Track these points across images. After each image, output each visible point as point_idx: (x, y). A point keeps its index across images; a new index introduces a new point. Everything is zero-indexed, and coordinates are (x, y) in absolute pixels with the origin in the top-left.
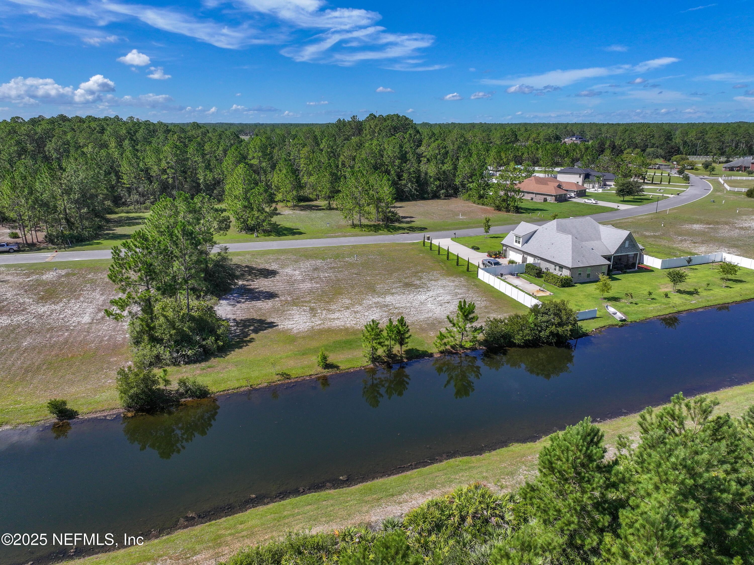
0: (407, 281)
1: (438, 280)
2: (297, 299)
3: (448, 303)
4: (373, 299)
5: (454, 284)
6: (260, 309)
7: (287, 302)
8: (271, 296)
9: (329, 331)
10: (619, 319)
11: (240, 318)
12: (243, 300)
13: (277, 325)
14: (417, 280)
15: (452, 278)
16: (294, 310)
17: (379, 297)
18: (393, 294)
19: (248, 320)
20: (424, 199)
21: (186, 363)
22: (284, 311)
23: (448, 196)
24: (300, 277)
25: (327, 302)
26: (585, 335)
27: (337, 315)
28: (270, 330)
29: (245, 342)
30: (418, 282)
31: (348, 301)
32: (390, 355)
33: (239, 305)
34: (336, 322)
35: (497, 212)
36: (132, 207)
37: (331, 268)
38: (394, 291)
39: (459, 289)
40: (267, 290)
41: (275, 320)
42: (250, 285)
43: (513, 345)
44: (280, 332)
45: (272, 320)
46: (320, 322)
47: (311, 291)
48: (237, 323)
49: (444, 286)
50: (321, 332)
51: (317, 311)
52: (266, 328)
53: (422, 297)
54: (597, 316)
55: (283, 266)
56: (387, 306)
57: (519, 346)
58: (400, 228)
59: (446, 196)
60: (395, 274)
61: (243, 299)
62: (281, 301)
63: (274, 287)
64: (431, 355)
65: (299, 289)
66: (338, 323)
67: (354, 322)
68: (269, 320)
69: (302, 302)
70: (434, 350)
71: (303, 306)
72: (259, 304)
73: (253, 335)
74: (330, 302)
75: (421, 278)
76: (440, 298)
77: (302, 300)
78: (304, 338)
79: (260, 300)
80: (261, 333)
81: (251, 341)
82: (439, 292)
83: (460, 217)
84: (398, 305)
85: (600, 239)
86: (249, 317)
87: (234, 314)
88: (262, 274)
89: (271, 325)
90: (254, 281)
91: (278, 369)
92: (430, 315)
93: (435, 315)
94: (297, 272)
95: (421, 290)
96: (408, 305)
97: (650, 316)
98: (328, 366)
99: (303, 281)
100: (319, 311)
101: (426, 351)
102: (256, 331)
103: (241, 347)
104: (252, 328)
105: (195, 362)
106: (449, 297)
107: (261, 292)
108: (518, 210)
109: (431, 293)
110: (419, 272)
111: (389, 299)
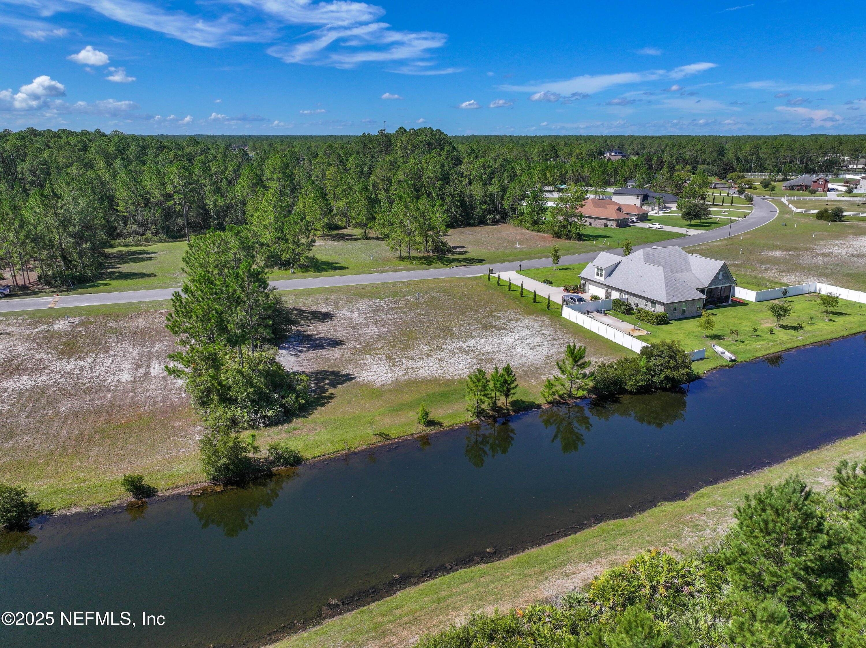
0: (484, 321)
1: (518, 320)
2: (367, 346)
3: (539, 346)
4: (454, 344)
5: (538, 324)
6: (329, 359)
7: (356, 349)
8: (335, 343)
9: (416, 382)
10: (729, 360)
11: (310, 370)
12: (305, 349)
13: (355, 378)
14: (495, 320)
15: (534, 318)
16: (368, 359)
17: (459, 341)
18: (473, 337)
19: (320, 372)
20: (469, 225)
21: (267, 426)
22: (357, 361)
23: (495, 222)
24: (361, 319)
25: (403, 349)
26: (697, 378)
27: (419, 364)
28: (349, 383)
29: (325, 398)
30: (497, 323)
31: (426, 347)
32: (495, 407)
33: (302, 355)
34: (421, 371)
35: (556, 239)
36: (130, 239)
37: (393, 309)
38: (473, 333)
39: (545, 330)
40: (329, 336)
41: (351, 372)
42: (307, 331)
43: (625, 392)
45: (348, 372)
46: (403, 373)
47: (380, 337)
48: (309, 376)
49: (528, 327)
51: (395, 359)
52: (343, 382)
53: (508, 340)
54: (705, 357)
55: (338, 307)
56: (472, 351)
57: (631, 393)
58: (454, 260)
59: (493, 222)
60: (469, 314)
61: (304, 347)
62: (350, 348)
63: (335, 333)
64: (539, 407)
65: (365, 334)
66: (422, 373)
67: (442, 372)
68: (344, 372)
69: (375, 349)
70: (541, 401)
71: (377, 354)
72: (325, 353)
73: (331, 390)
74: (406, 348)
75: (498, 319)
76: (528, 341)
77: (373, 346)
78: (391, 391)
79: (324, 349)
81: (332, 396)
82: (524, 334)
83: (518, 246)
84: (484, 350)
85: (690, 270)
86: (320, 369)
87: (301, 366)
88: (316, 318)
89: (348, 378)
90: (309, 326)
91: (376, 428)
92: (524, 360)
93: (530, 360)
94: (356, 315)
95: (504, 331)
96: (496, 349)
97: (759, 354)
98: (430, 423)
99: (367, 325)
100: (397, 360)
101: (533, 402)
102: (334, 385)
103: (323, 405)
104: (327, 381)
105: (276, 424)
106: (537, 340)
107: (322, 339)
108: (580, 237)
109: (516, 336)
110: (494, 312)
111: (471, 343)
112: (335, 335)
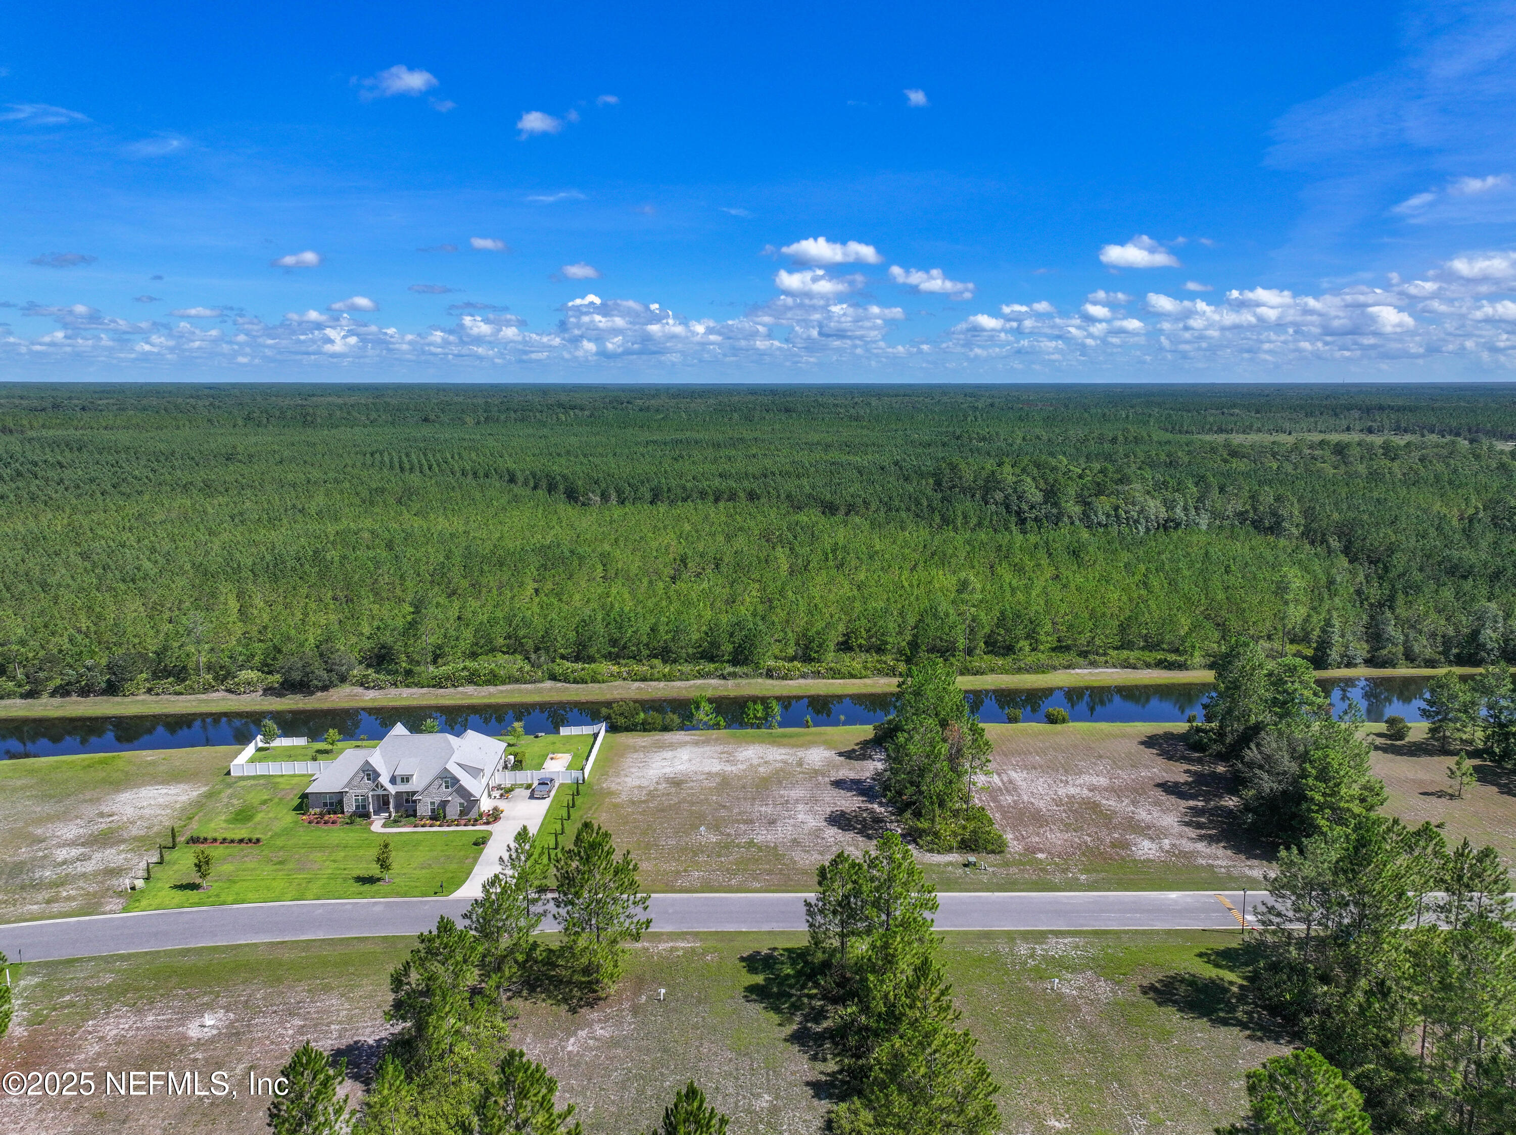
1: (634, 787)
2: (812, 777)
3: (665, 758)
4: (734, 769)
5: (627, 779)
6: (850, 769)
7: (823, 775)
8: (838, 784)
9: (793, 746)
11: (868, 762)
12: (868, 780)
13: (836, 754)
14: (658, 790)
16: (818, 765)
17: (725, 772)
18: (708, 773)
22: (828, 765)
24: (799, 809)
25: (782, 771)
27: (779, 758)
28: (842, 751)
29: (862, 744)
30: (663, 786)
31: (761, 769)
33: (872, 775)
37: (751, 822)
38: (702, 777)
39: (631, 772)
40: (842, 792)
41: (837, 758)
42: (863, 801)
44: (834, 749)
46: (798, 753)
47: (793, 785)
48: (870, 757)
49: (641, 777)
50: (801, 746)
51: (796, 763)
52: (846, 752)
55: (817, 833)
62: (829, 777)
63: (835, 795)
65: (806, 790)
66: (783, 751)
67: (769, 750)
68: (842, 758)
71: (808, 769)
72: (852, 775)
73: (856, 748)
74: (779, 770)
75: (652, 791)
76: (666, 764)
77: (807, 776)
78: (816, 742)
79: (851, 779)
80: (850, 748)
81: (857, 744)
82: (657, 771)
86: (860, 762)
87: (875, 765)
89: (841, 754)
90: (859, 807)
94: (801, 817)
99: (797, 801)
102: (854, 751)
106: (656, 764)
107: (850, 789)
109: (668, 770)
111: (718, 768)
112: (835, 792)
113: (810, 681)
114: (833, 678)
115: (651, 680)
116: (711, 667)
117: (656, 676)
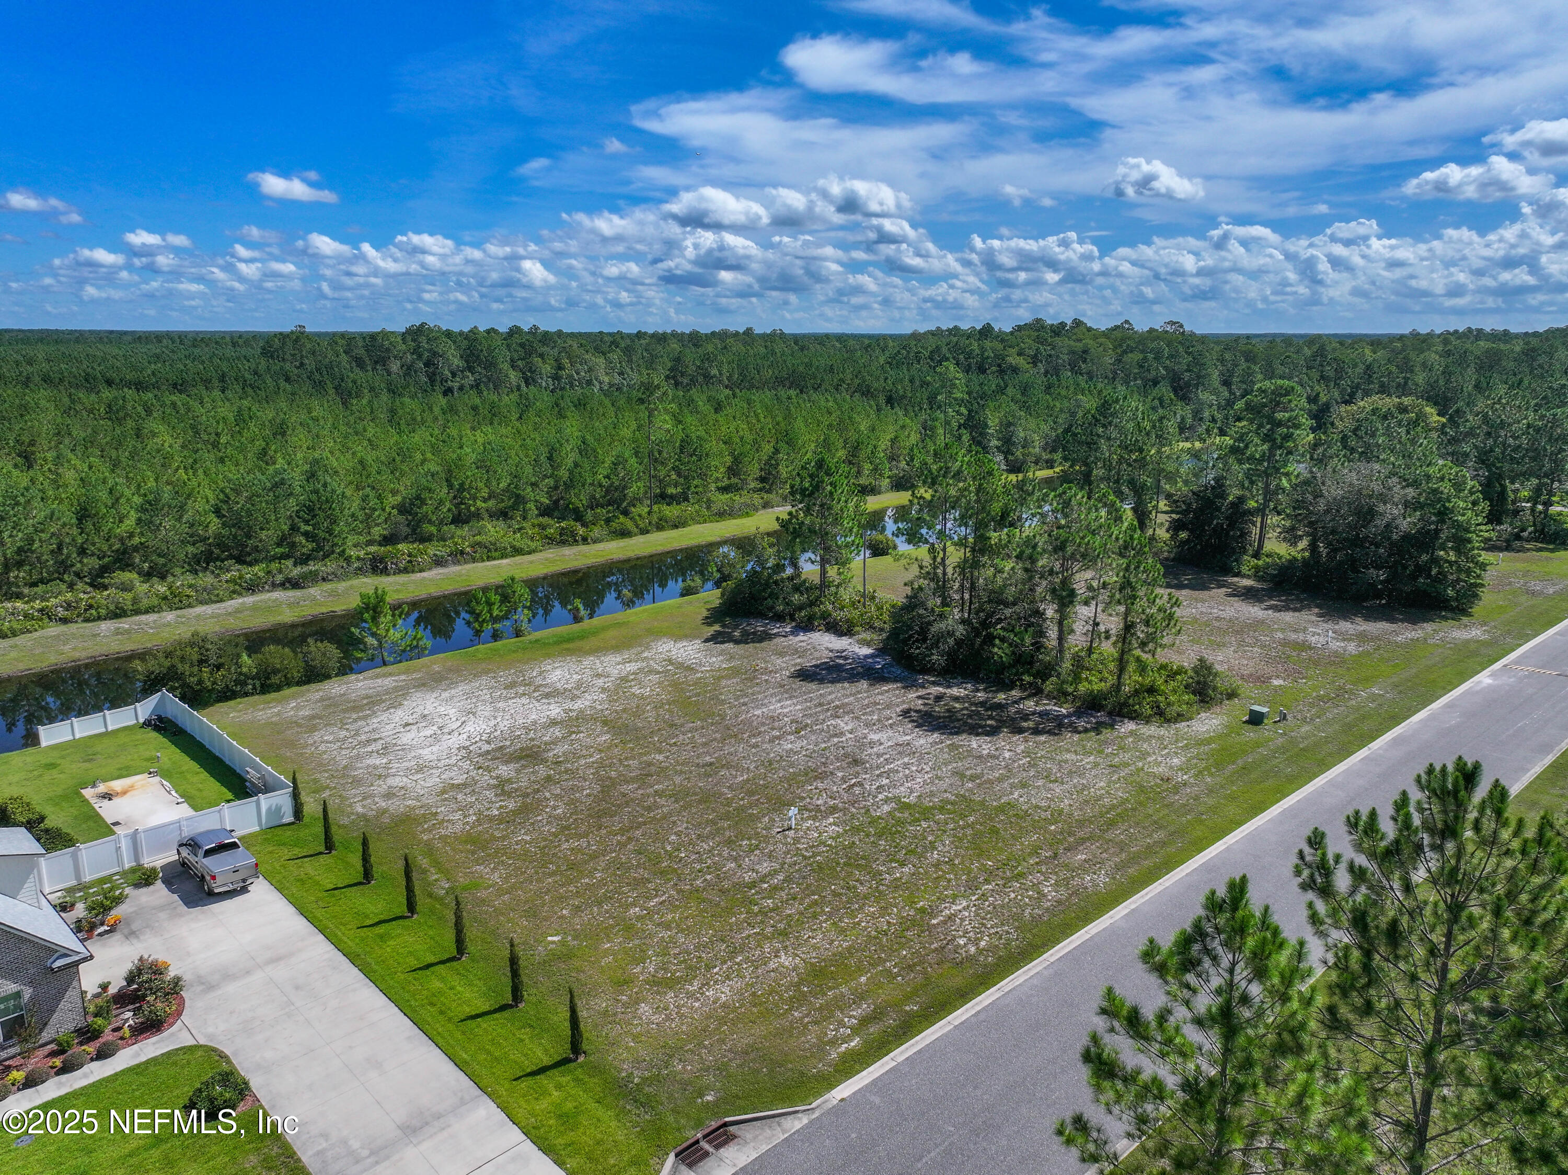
0: (542, 771)
1: (444, 792)
3: (407, 725)
4: (587, 703)
5: (391, 781)
7: (759, 672)
8: (810, 677)
14: (509, 781)
15: (395, 806)
17: (581, 711)
18: (554, 723)
30: (505, 770)
37: (820, 772)
38: (557, 732)
39: (375, 767)
49: (420, 769)
53: (477, 727)
56: (547, 696)
60: (588, 790)
75: (502, 787)
76: (428, 732)
82: (435, 749)
84: (524, 700)
92: (446, 695)
93: (435, 695)
94: (878, 737)
95: (486, 747)
96: (501, 705)
106: (407, 738)
107: (846, 680)
109: (455, 741)
110: (516, 812)
111: (555, 710)
113: (453, 569)
114: (489, 558)
115: (137, 612)
116: (249, 572)
117: (145, 603)
